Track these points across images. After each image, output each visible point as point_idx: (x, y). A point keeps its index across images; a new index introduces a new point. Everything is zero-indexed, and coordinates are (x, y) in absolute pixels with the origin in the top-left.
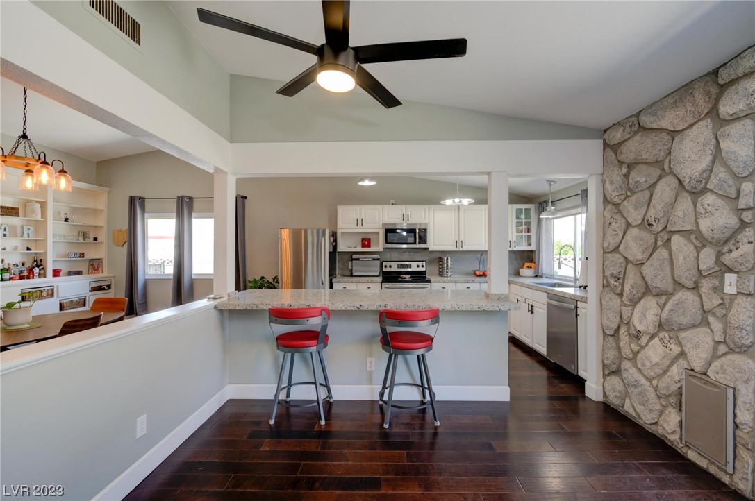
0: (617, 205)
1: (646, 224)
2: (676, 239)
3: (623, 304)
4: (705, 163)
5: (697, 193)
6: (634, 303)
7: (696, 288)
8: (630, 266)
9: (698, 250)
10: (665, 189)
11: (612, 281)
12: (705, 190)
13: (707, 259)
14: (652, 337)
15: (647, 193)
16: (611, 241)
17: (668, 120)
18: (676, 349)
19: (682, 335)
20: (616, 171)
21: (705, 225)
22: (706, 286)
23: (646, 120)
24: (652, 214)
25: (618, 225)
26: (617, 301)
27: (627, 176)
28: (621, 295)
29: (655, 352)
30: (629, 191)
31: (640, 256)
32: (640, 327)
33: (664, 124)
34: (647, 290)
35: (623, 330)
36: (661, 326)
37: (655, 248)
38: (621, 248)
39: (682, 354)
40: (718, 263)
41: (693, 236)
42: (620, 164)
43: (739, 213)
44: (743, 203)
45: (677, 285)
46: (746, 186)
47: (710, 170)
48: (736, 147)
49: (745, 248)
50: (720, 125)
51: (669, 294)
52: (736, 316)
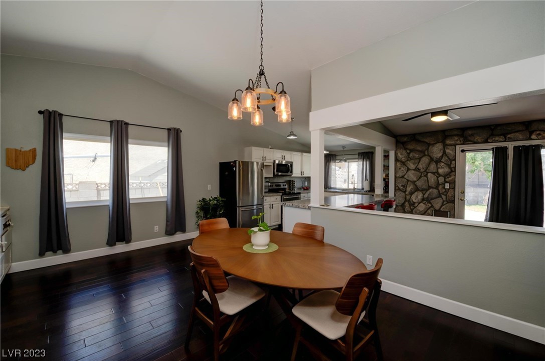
0: (403, 162)
1: (417, 169)
2: (429, 174)
3: (406, 195)
4: (440, 155)
5: (438, 161)
6: (411, 193)
7: (437, 188)
8: (409, 182)
9: (438, 177)
10: (425, 160)
11: (402, 188)
12: (441, 161)
13: (441, 180)
14: (420, 203)
15: (418, 160)
16: (400, 174)
17: (428, 140)
18: (430, 205)
19: (432, 201)
20: (404, 151)
21: (441, 171)
22: (440, 187)
23: (418, 137)
24: (420, 166)
25: (404, 169)
26: (404, 194)
27: (409, 153)
28: (405, 192)
29: (422, 208)
30: (409, 159)
31: (415, 179)
32: (414, 200)
33: (426, 141)
34: (417, 190)
35: (407, 203)
36: (423, 200)
37: (421, 177)
38: (406, 177)
39: (432, 206)
40: (445, 181)
41: (436, 173)
42: (406, 149)
43: (451, 168)
44: (452, 166)
45: (430, 187)
46: (453, 162)
47: (442, 157)
48: (451, 152)
49: (453, 177)
50: (445, 145)
51: (427, 190)
52: (450, 194)
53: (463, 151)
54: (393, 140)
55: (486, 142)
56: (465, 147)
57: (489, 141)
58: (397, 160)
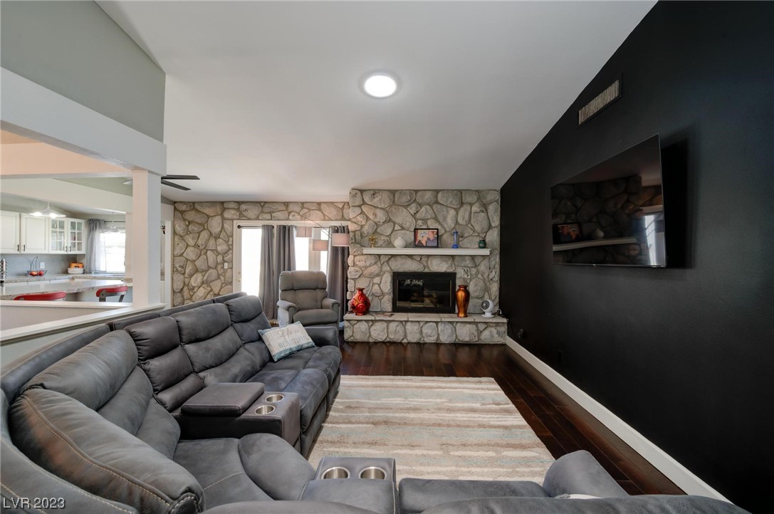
0: (181, 236)
1: (196, 246)
2: (209, 252)
3: (185, 278)
4: (219, 229)
5: (217, 238)
6: (191, 276)
7: (216, 268)
8: (189, 262)
9: (217, 256)
10: (204, 235)
11: (180, 269)
12: (219, 237)
13: (220, 259)
14: (199, 287)
15: (198, 235)
16: (178, 251)
17: (208, 211)
18: (209, 289)
19: (211, 284)
20: (183, 223)
21: (219, 248)
22: (219, 267)
23: (197, 206)
24: (200, 242)
25: (182, 245)
26: (182, 277)
27: (188, 226)
28: (184, 274)
29: (201, 292)
30: (188, 232)
31: (194, 258)
32: (194, 285)
33: (205, 211)
34: (197, 271)
35: (186, 288)
36: (203, 283)
37: (200, 255)
38: (184, 255)
39: (211, 290)
40: (223, 260)
41: (215, 251)
42: (185, 220)
43: (228, 245)
44: (230, 243)
45: (209, 268)
46: (231, 239)
47: (221, 231)
48: (228, 227)
49: (230, 256)
50: (224, 219)
51: (206, 271)
52: (228, 274)
53: (239, 227)
54: (171, 208)
55: (257, 218)
56: (241, 223)
57: (260, 218)
58: (174, 233)
